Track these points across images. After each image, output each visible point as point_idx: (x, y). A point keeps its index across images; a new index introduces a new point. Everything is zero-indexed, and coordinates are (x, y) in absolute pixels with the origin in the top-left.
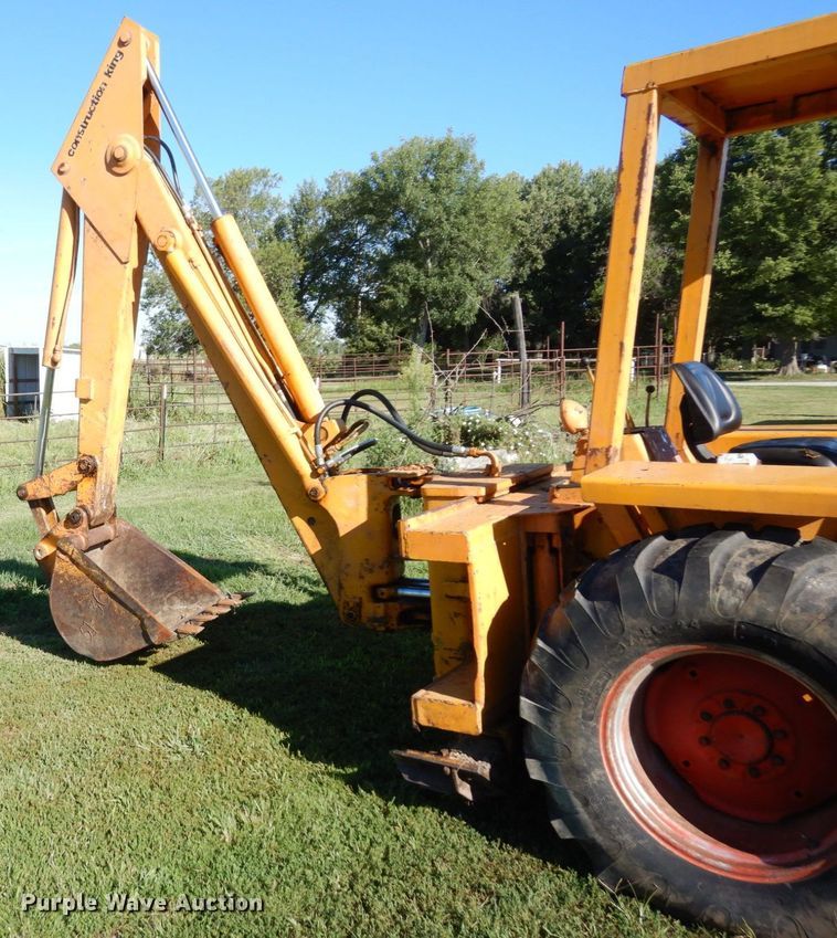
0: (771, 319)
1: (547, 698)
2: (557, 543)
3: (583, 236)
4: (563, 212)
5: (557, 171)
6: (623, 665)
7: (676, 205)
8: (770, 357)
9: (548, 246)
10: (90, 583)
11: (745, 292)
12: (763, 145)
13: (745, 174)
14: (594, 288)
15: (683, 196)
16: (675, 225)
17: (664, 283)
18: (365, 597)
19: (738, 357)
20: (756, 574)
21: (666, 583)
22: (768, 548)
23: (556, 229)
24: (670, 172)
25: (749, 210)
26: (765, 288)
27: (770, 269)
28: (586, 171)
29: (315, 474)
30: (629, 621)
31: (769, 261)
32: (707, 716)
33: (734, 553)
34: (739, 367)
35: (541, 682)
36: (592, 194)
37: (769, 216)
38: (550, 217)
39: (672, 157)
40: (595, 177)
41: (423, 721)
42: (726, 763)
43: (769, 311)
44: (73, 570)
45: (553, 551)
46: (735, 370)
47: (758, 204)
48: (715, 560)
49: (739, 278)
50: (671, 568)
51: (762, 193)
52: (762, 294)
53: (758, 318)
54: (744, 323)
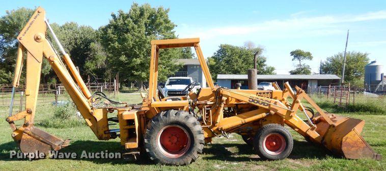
0: (136, 75)
1: (149, 138)
2: (144, 116)
3: (82, 47)
4: (75, 39)
5: (70, 24)
6: (160, 130)
7: (109, 40)
8: (135, 86)
9: (71, 49)
10: (34, 139)
11: (129, 67)
12: (131, 26)
13: (127, 34)
14: (85, 64)
15: (111, 38)
16: (109, 47)
17: (106, 63)
18: (103, 133)
19: (127, 86)
20: (176, 114)
21: (165, 117)
22: (176, 111)
23: (73, 44)
24: (107, 31)
25: (129, 44)
26: (134, 67)
27: (135, 61)
28: (79, 26)
29: (92, 109)
30: (160, 124)
31: (135, 59)
32: (169, 138)
33: (173, 112)
34: (127, 89)
35: (148, 136)
36: (82, 33)
37: (134, 47)
38: (71, 40)
39: (107, 26)
40: (82, 28)
41: (128, 148)
42: (172, 143)
43: (136, 73)
44: (29, 137)
45: (144, 117)
46: (127, 90)
47: (131, 43)
48: (171, 113)
49: (127, 63)
50: (165, 115)
51: (132, 40)
52: (133, 68)
53: (132, 75)
54: (129, 76)
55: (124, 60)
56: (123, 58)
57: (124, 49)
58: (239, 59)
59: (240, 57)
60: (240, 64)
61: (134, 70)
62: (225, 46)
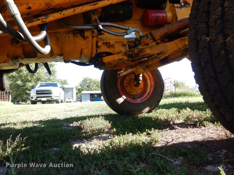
55: (20, 83)
56: (19, 82)
57: (21, 77)
58: (94, 85)
59: (95, 84)
60: (95, 87)
61: (27, 90)
62: (86, 78)
